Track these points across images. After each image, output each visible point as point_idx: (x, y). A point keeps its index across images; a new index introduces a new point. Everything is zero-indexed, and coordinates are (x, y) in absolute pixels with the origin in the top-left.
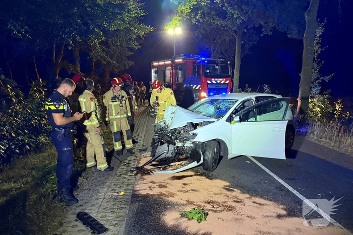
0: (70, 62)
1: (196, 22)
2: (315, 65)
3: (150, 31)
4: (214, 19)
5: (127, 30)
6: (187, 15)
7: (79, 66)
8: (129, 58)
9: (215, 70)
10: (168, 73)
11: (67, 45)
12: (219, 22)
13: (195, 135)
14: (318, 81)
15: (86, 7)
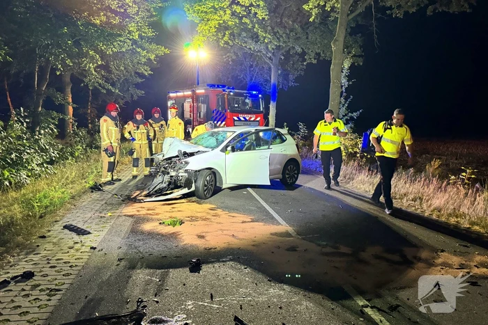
0: (57, 90)
1: (224, 44)
2: (343, 100)
3: (164, 53)
4: (246, 42)
5: (133, 52)
6: (213, 35)
7: (70, 96)
8: (138, 86)
9: (245, 104)
10: (187, 106)
11: (54, 70)
12: (252, 46)
13: (187, 163)
14: (346, 117)
15: (78, 26)
